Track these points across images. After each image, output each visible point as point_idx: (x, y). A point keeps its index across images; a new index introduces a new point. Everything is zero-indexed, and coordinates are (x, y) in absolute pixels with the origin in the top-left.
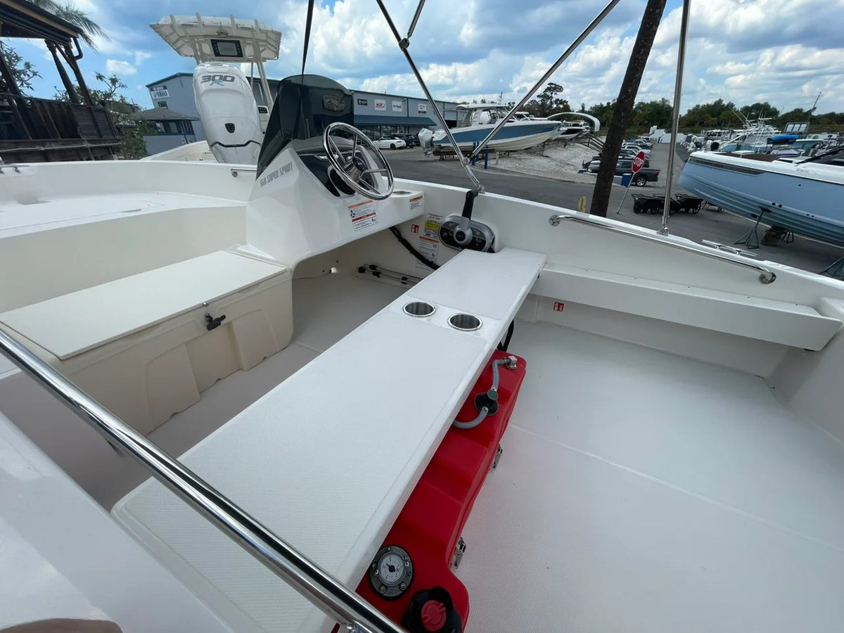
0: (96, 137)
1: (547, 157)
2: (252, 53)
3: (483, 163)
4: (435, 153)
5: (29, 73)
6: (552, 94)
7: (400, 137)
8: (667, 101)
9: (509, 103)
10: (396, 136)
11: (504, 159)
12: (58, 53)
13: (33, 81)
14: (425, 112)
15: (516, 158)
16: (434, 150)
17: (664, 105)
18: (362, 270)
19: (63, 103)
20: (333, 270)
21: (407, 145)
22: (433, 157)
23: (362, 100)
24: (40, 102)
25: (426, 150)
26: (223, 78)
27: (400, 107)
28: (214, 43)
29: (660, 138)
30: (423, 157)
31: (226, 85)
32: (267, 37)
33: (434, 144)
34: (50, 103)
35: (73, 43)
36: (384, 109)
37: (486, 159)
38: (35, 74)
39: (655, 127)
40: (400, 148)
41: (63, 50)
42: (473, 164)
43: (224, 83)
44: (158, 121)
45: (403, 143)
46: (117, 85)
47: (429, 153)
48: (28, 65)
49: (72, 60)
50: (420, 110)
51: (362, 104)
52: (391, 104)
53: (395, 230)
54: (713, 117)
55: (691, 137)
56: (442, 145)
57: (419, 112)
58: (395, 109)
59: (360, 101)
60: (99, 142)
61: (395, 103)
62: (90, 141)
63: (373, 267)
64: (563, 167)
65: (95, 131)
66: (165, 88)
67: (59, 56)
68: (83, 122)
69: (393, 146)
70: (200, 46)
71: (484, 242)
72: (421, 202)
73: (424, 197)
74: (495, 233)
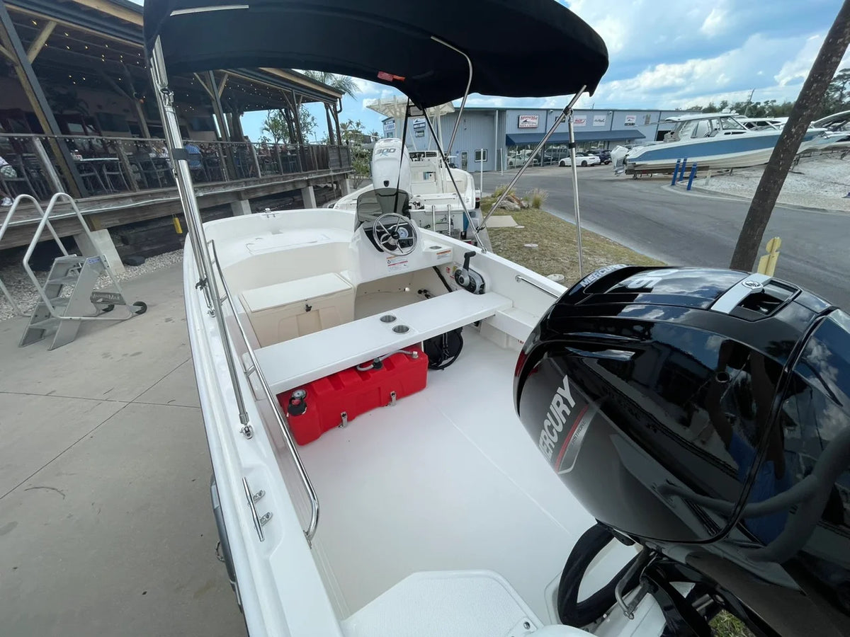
0: (338, 168)
1: (800, 173)
2: (434, 110)
3: (686, 183)
4: (628, 172)
6: (844, 83)
7: (594, 153)
9: (767, 102)
10: (590, 152)
11: (723, 178)
12: (329, 111)
14: (633, 124)
15: (742, 176)
16: (626, 168)
18: (420, 292)
19: (325, 146)
20: (407, 289)
21: (602, 161)
22: (624, 176)
25: (617, 169)
26: (389, 151)
27: (603, 121)
30: (613, 176)
31: (390, 155)
33: (628, 162)
35: (338, 103)
36: (584, 124)
37: (691, 178)
40: (592, 165)
41: (332, 108)
42: (673, 184)
43: (389, 154)
45: (597, 159)
47: (621, 171)
48: (313, 119)
49: (336, 114)
50: (627, 122)
52: (593, 117)
53: (435, 268)
56: (637, 163)
57: (626, 124)
58: (596, 124)
60: (339, 170)
61: (596, 117)
62: (334, 171)
63: (425, 291)
64: (822, 188)
66: (394, 122)
68: (333, 157)
69: (584, 164)
70: (400, 110)
71: (475, 286)
72: (448, 254)
73: (452, 251)
74: (486, 281)
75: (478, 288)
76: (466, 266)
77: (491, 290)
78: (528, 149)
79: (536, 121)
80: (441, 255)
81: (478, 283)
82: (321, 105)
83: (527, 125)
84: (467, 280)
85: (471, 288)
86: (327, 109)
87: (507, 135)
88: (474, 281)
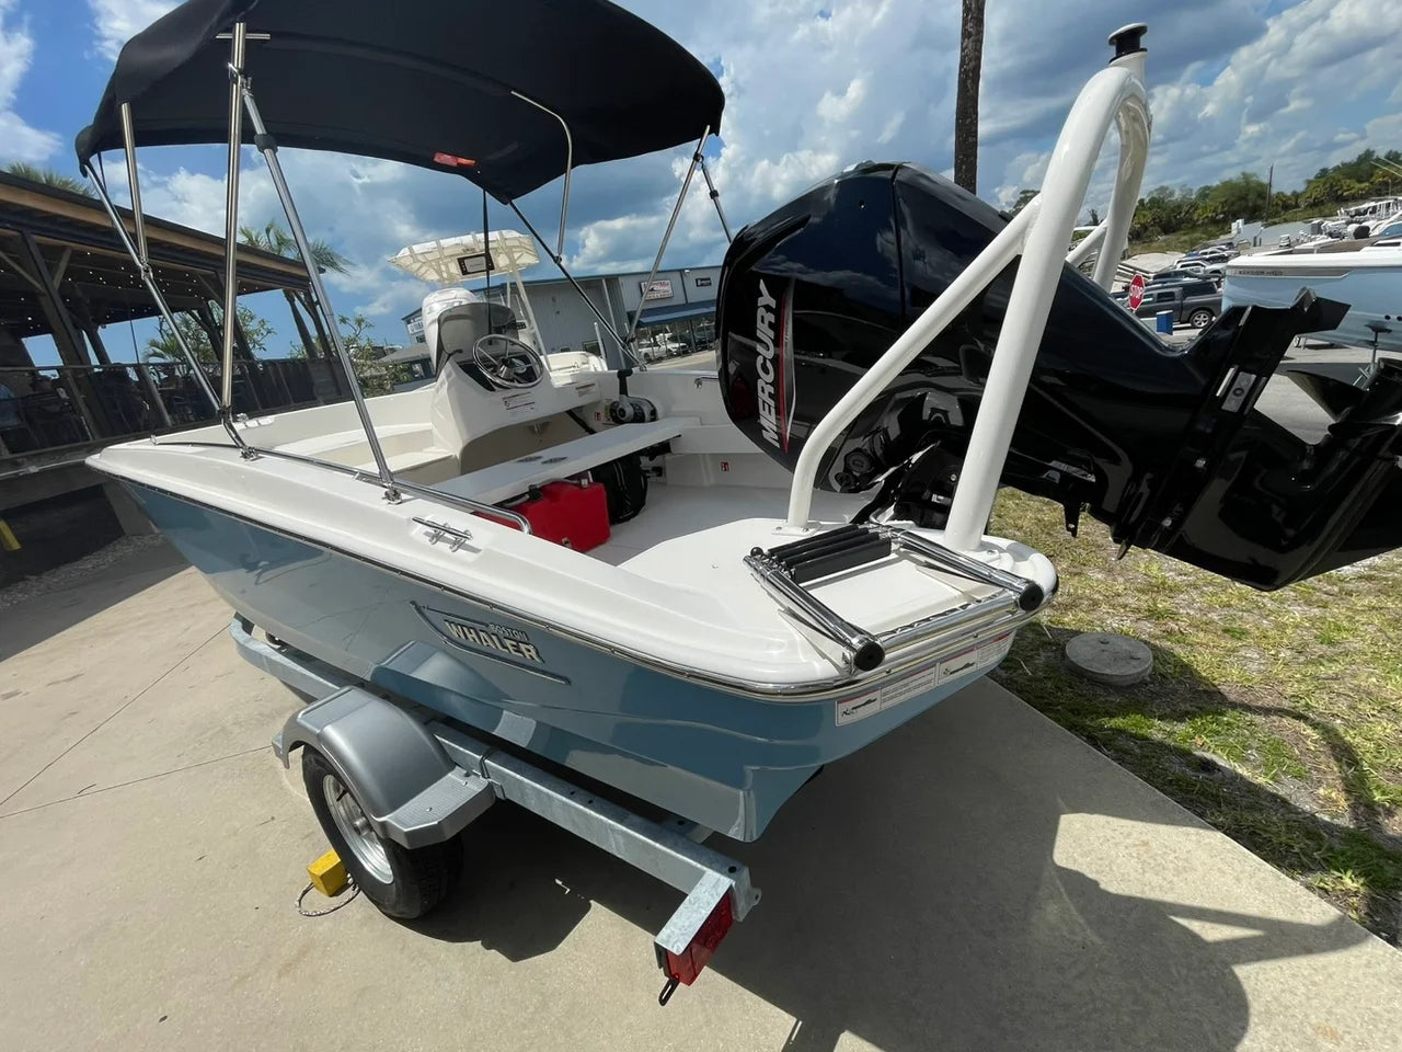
2: (508, 262)
5: (262, 331)
8: (1251, 176)
12: (297, 302)
13: (267, 341)
17: (1248, 182)
19: (299, 360)
23: (702, 280)
24: (273, 363)
28: (461, 261)
29: (1255, 238)
32: (520, 242)
34: (284, 363)
38: (269, 332)
39: (1240, 221)
41: (303, 296)
44: (416, 362)
46: (363, 325)
48: (263, 322)
49: (311, 306)
51: (702, 285)
53: (580, 421)
54: (1360, 182)
55: (1319, 224)
59: (699, 282)
65: (334, 389)
67: (298, 308)
68: (321, 379)
70: (447, 267)
71: (643, 414)
72: (593, 389)
73: (597, 385)
74: (656, 405)
75: (647, 416)
76: (623, 390)
77: (666, 416)
78: (667, 332)
79: (668, 288)
80: (582, 390)
81: (647, 410)
82: (278, 294)
83: (656, 295)
84: (629, 411)
85: (639, 418)
86: (292, 302)
87: (628, 313)
88: (640, 408)
